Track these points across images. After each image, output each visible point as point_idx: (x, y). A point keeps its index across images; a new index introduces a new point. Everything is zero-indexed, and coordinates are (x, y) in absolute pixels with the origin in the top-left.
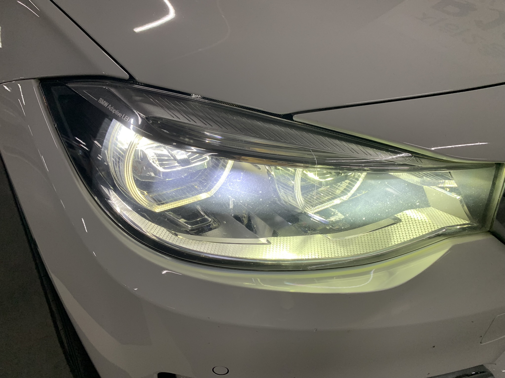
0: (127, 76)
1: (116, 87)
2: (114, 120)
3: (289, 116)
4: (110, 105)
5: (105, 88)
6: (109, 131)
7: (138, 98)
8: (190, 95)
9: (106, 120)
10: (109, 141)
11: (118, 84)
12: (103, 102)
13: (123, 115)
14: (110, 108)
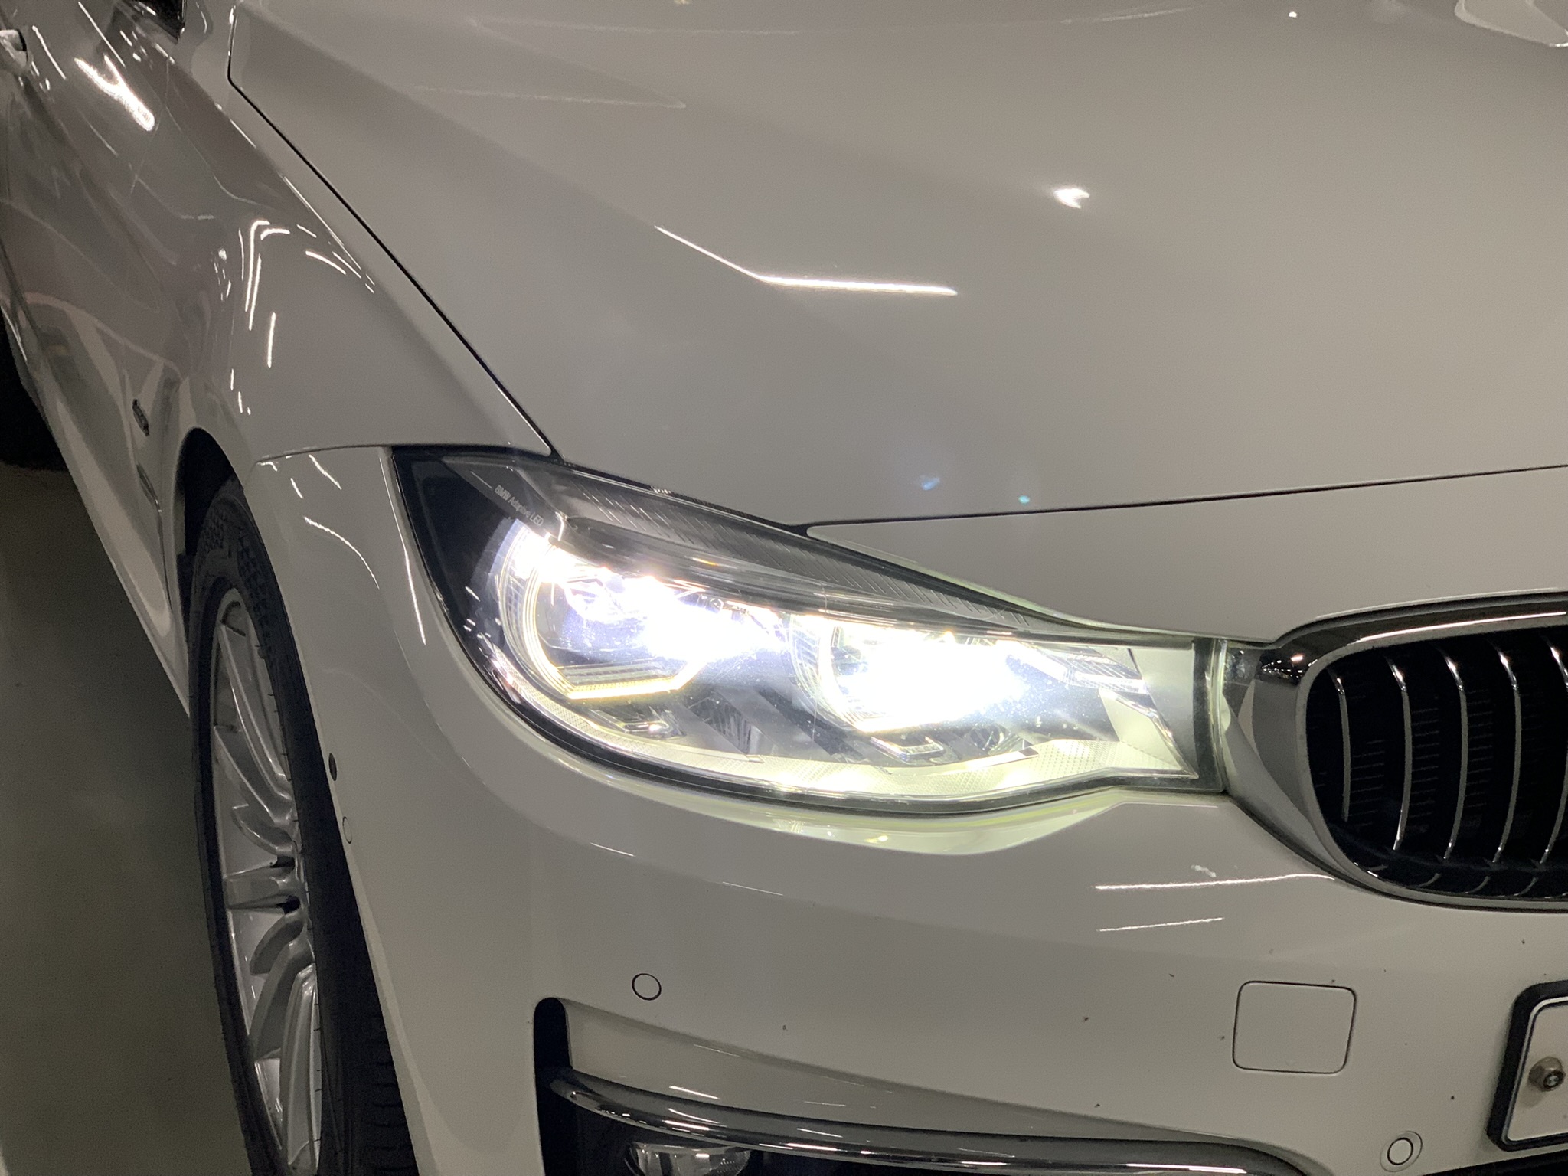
0: (547, 451)
1: (525, 468)
2: (517, 521)
3: (802, 529)
4: (514, 498)
5: (509, 469)
6: (506, 538)
7: (562, 488)
8: (647, 487)
9: (504, 521)
10: (505, 555)
11: (531, 463)
12: (503, 493)
13: (532, 514)
14: (512, 501)
